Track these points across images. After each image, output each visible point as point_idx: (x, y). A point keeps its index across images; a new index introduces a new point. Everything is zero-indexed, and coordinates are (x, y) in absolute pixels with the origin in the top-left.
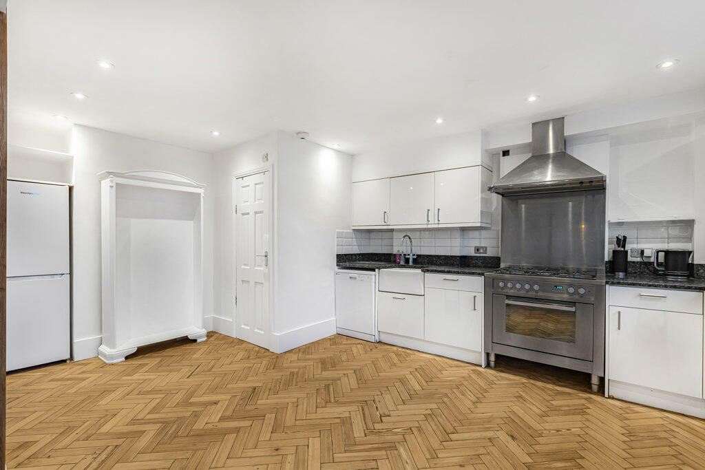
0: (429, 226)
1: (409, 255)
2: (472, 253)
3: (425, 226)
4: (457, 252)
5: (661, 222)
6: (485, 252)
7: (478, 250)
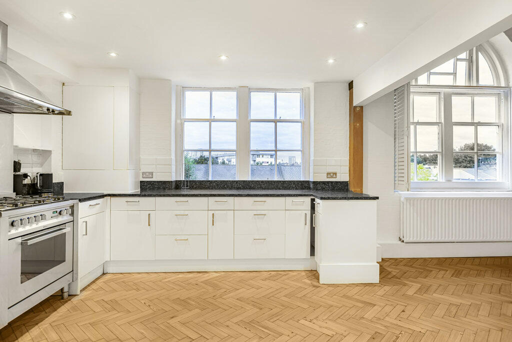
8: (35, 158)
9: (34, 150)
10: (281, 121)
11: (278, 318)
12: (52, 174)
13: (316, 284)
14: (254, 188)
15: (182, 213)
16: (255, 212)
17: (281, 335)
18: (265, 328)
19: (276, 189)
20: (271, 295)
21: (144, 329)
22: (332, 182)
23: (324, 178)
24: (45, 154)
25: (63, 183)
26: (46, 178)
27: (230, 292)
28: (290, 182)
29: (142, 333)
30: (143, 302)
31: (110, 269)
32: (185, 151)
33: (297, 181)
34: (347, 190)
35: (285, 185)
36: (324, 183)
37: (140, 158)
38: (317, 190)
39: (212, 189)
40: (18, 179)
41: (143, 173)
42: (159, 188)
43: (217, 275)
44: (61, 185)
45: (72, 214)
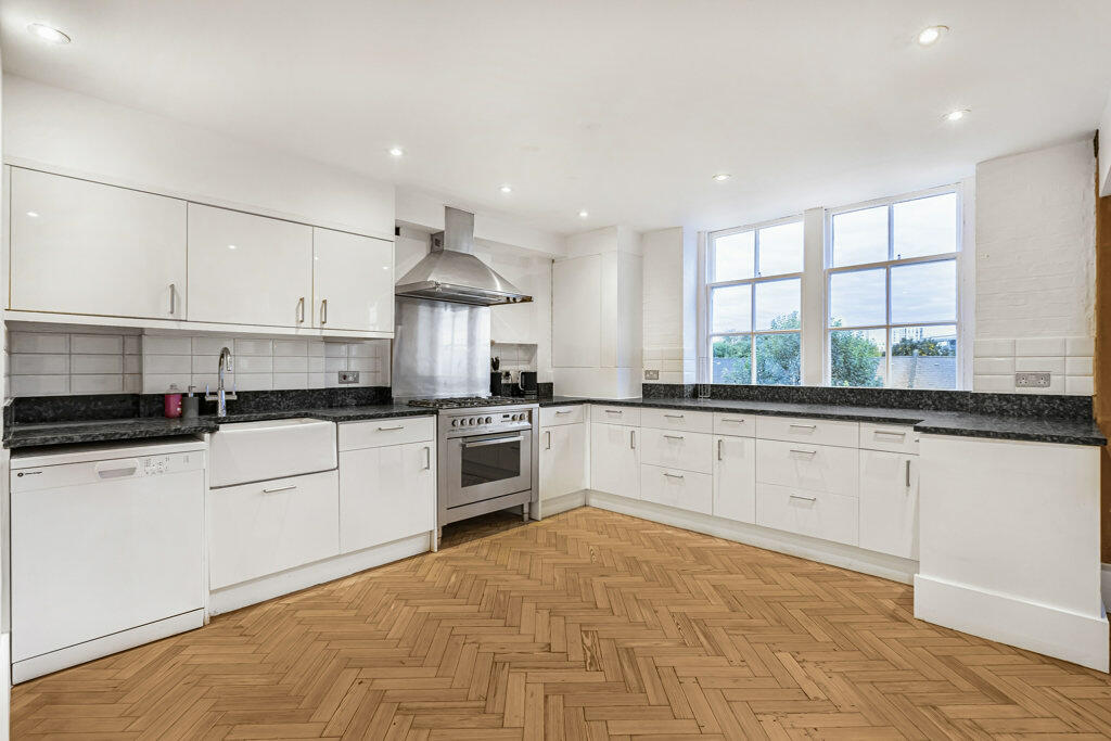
0: (301, 332)
1: (215, 394)
2: (335, 383)
3: (292, 332)
4: (319, 382)
5: (512, 345)
6: (356, 381)
7: (345, 377)
8: (521, 354)
9: (520, 345)
10: (900, 263)
11: (744, 633)
12: (535, 373)
13: (902, 613)
14: (832, 403)
15: (676, 434)
16: (795, 447)
17: (719, 653)
18: (705, 637)
19: (882, 407)
20: (778, 599)
21: (560, 576)
22: (1032, 397)
23: (1007, 386)
24: (530, 349)
25: (552, 384)
26: (529, 377)
27: (715, 573)
28: (921, 392)
29: (555, 579)
30: (591, 547)
31: (593, 502)
32: (714, 335)
33: (938, 392)
34: (1089, 420)
35: (906, 400)
36: (1003, 397)
37: (642, 351)
38: (983, 413)
39: (752, 400)
40: (495, 378)
41: (647, 372)
42: (666, 395)
43: (727, 544)
44: (550, 386)
45: (530, 421)
